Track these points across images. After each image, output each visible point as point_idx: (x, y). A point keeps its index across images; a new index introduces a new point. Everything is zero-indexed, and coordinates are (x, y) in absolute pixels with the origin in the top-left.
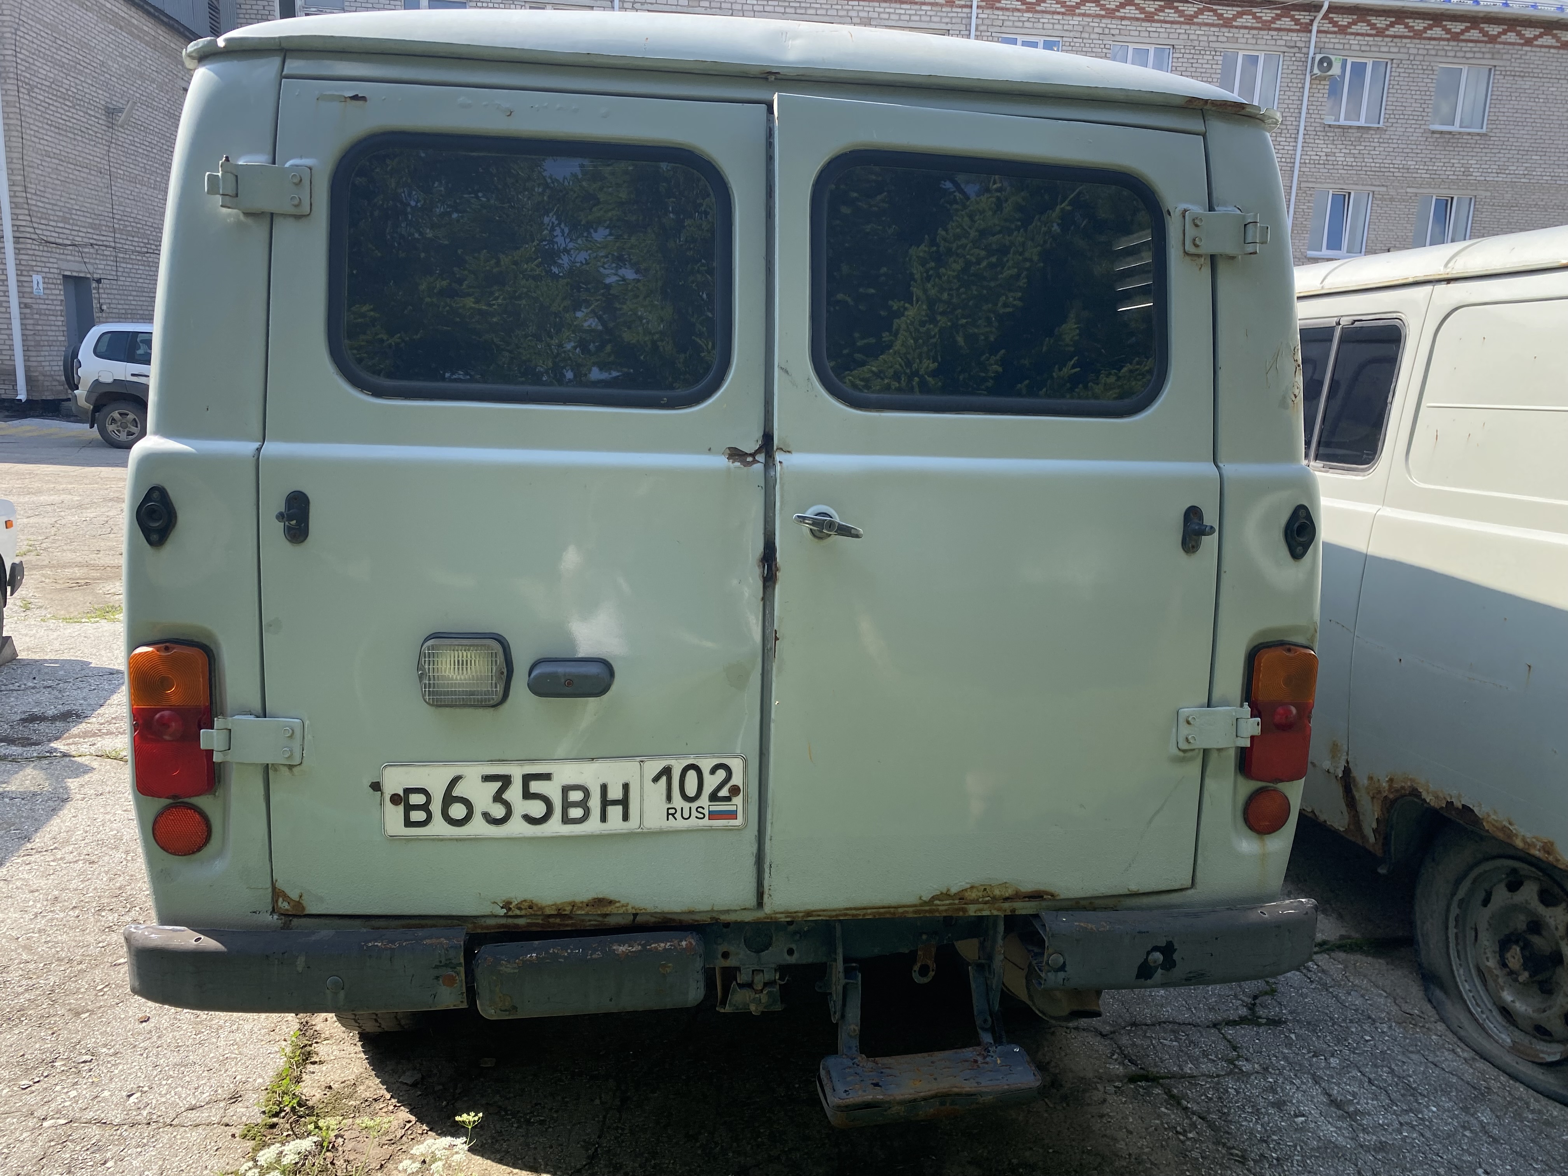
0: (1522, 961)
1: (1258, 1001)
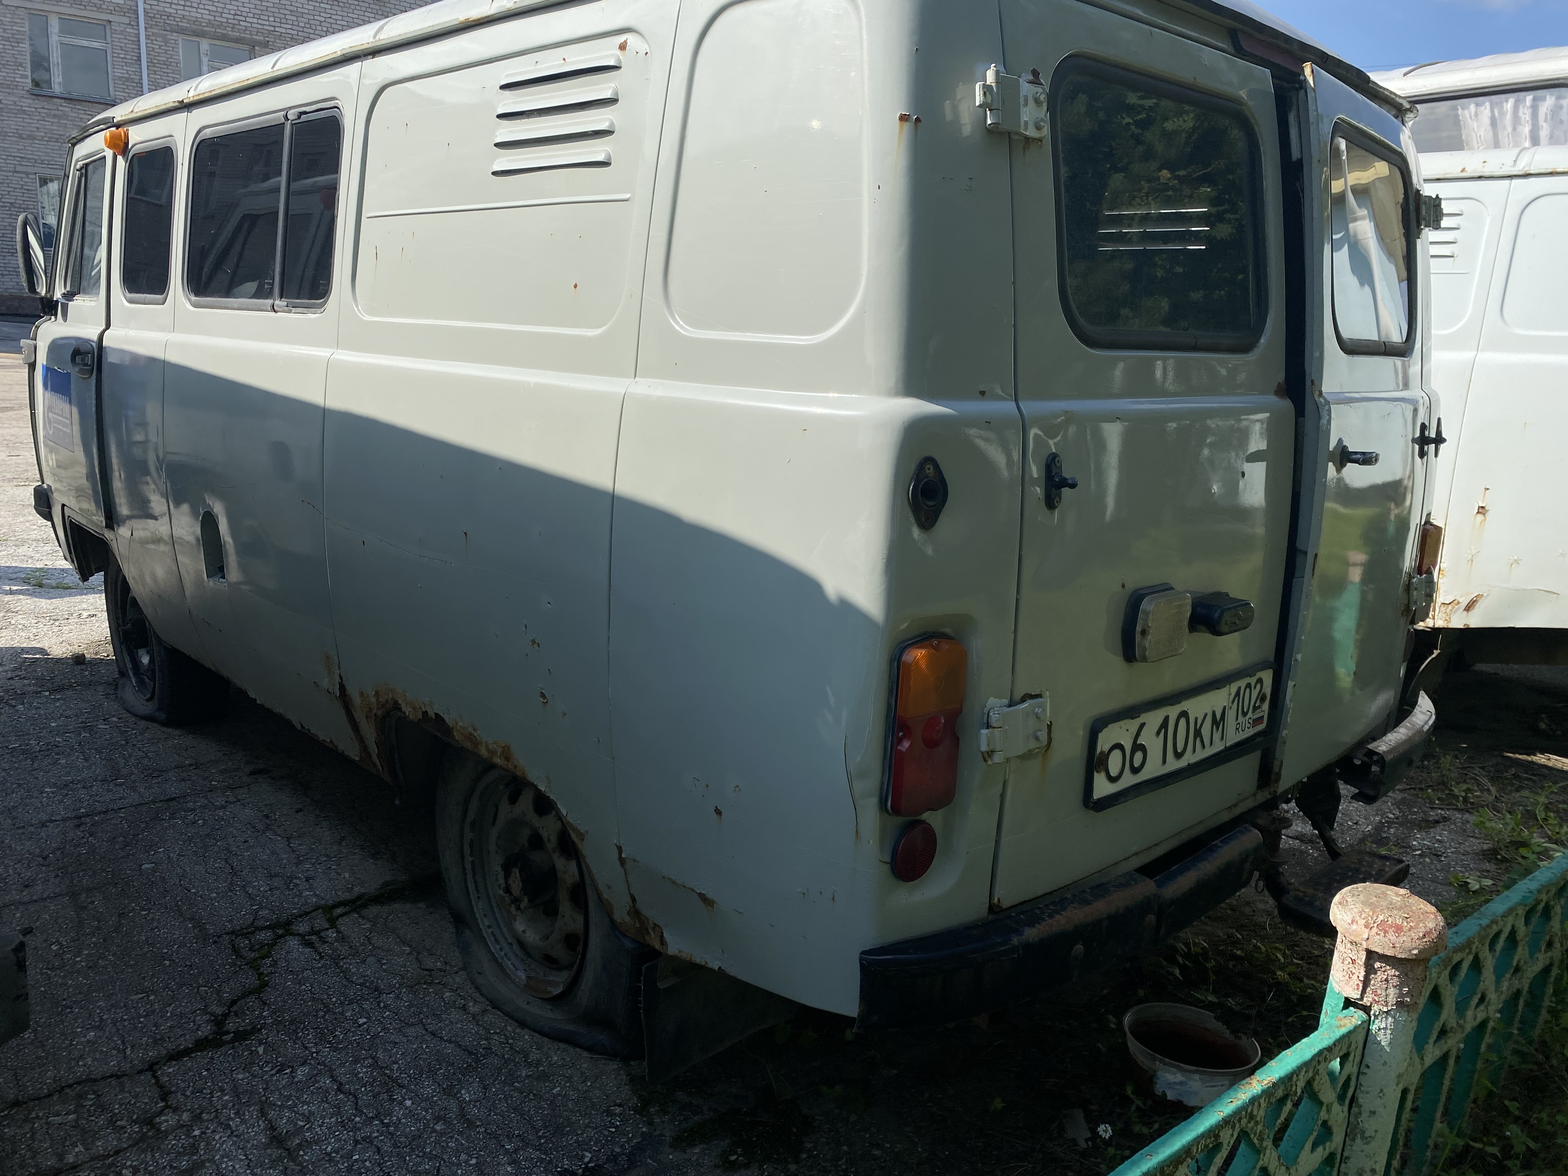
0: (521, 884)
1: (235, 1008)
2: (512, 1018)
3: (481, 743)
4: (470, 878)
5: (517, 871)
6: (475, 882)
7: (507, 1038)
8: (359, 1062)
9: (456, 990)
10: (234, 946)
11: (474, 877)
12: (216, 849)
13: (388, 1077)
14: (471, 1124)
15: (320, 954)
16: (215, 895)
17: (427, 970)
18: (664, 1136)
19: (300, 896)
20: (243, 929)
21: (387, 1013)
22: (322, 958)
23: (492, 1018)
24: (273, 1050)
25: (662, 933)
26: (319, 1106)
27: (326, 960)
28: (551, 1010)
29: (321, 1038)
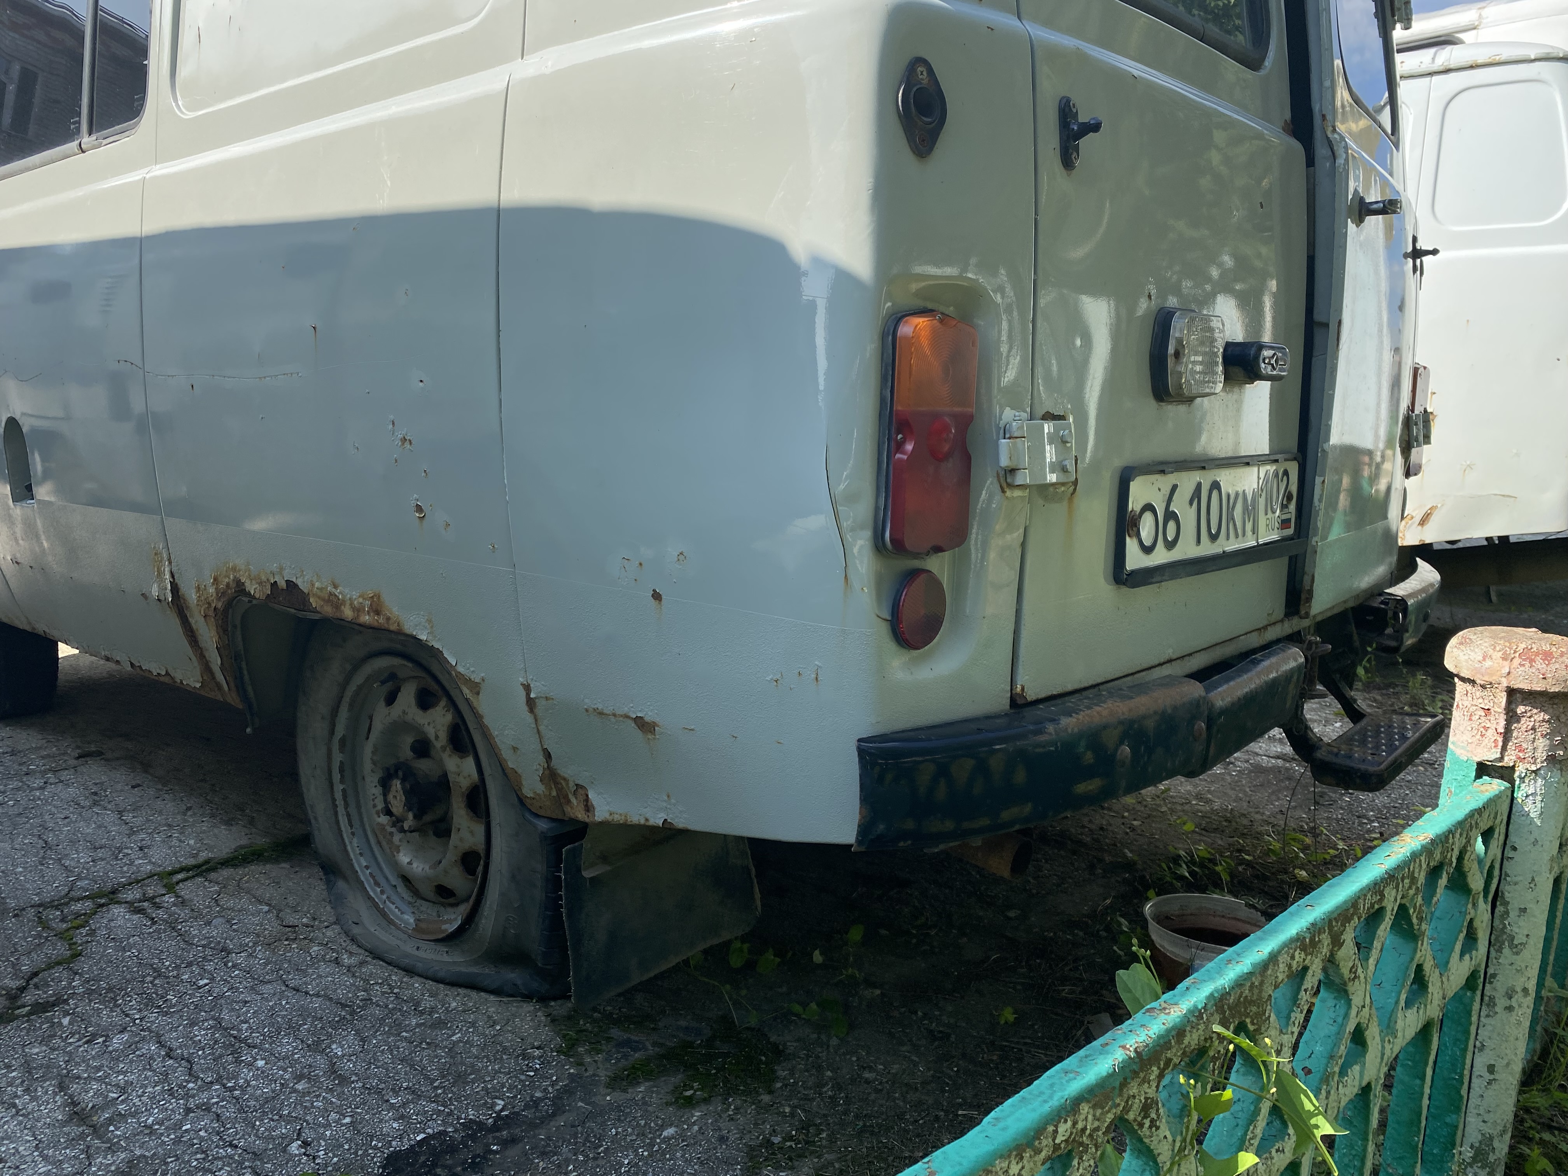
0: (405, 798)
1: (35, 980)
2: (398, 967)
3: (343, 602)
4: (341, 810)
5: (399, 782)
6: (348, 815)
7: (391, 988)
8: (197, 1024)
9: (327, 944)
10: (40, 918)
11: (346, 808)
12: (28, 826)
13: (235, 1037)
14: (344, 1080)
15: (153, 919)
16: (21, 869)
17: (289, 927)
18: (598, 1076)
19: (132, 863)
20: (53, 901)
21: (237, 972)
22: (154, 923)
23: (373, 968)
24: (82, 1020)
25: (587, 796)
26: (140, 1075)
27: (160, 925)
28: (447, 952)
29: (149, 1003)
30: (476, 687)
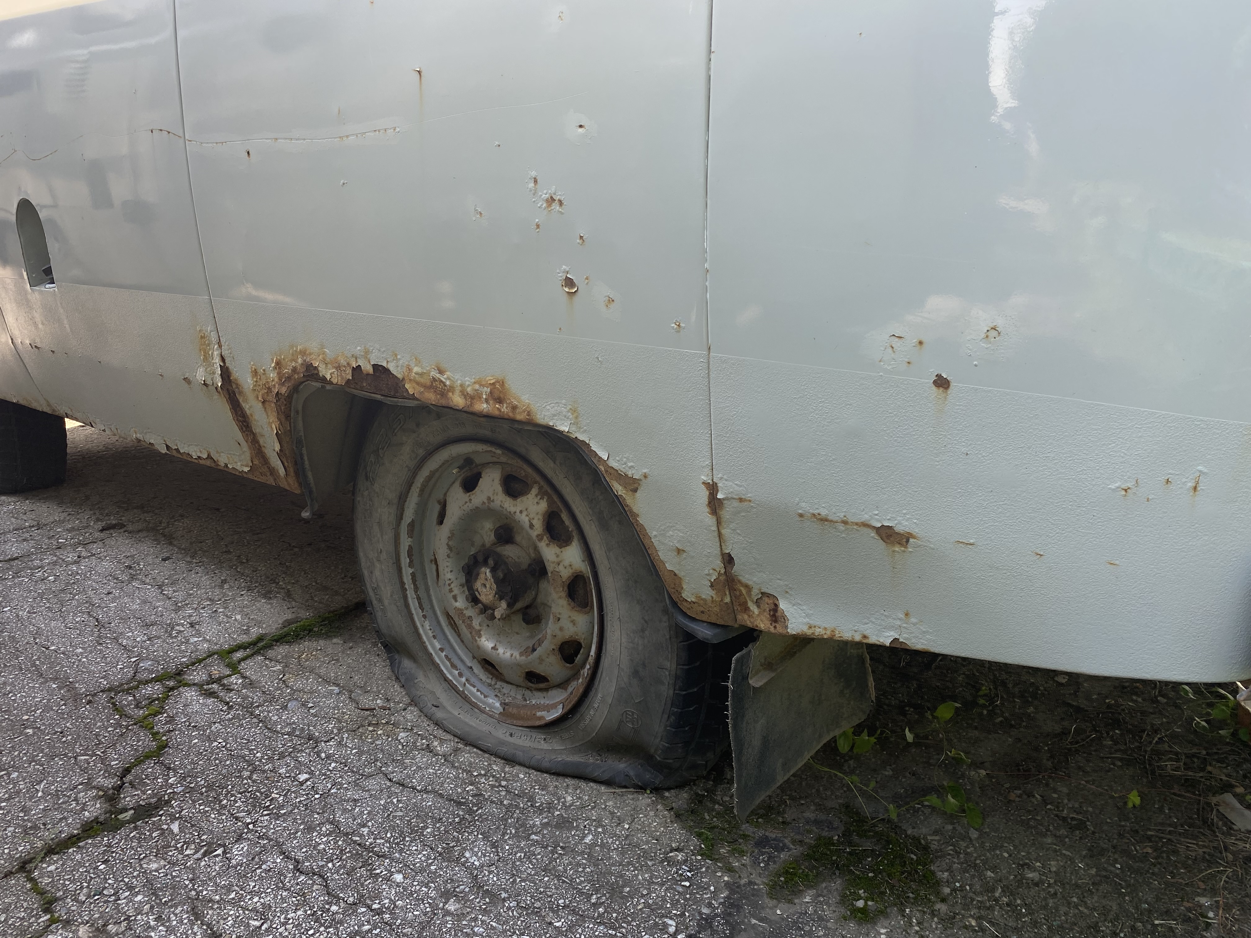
0: (494, 586)
1: (129, 778)
2: (496, 755)
3: (452, 389)
4: (410, 594)
5: (488, 571)
6: (419, 598)
7: (497, 780)
8: (314, 829)
9: (412, 729)
10: (114, 704)
11: (416, 592)
12: (74, 603)
13: (359, 845)
14: (493, 897)
15: (228, 703)
16: (80, 650)
17: (367, 710)
19: (187, 642)
20: (122, 684)
21: (333, 765)
22: (230, 708)
23: (467, 756)
24: (192, 826)
25: (776, 605)
26: (276, 896)
27: (237, 710)
28: (545, 739)
29: (255, 804)
30: (633, 485)
